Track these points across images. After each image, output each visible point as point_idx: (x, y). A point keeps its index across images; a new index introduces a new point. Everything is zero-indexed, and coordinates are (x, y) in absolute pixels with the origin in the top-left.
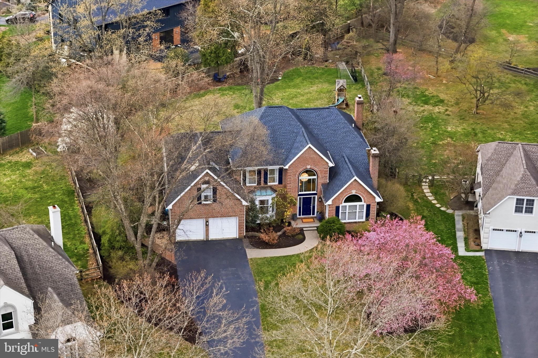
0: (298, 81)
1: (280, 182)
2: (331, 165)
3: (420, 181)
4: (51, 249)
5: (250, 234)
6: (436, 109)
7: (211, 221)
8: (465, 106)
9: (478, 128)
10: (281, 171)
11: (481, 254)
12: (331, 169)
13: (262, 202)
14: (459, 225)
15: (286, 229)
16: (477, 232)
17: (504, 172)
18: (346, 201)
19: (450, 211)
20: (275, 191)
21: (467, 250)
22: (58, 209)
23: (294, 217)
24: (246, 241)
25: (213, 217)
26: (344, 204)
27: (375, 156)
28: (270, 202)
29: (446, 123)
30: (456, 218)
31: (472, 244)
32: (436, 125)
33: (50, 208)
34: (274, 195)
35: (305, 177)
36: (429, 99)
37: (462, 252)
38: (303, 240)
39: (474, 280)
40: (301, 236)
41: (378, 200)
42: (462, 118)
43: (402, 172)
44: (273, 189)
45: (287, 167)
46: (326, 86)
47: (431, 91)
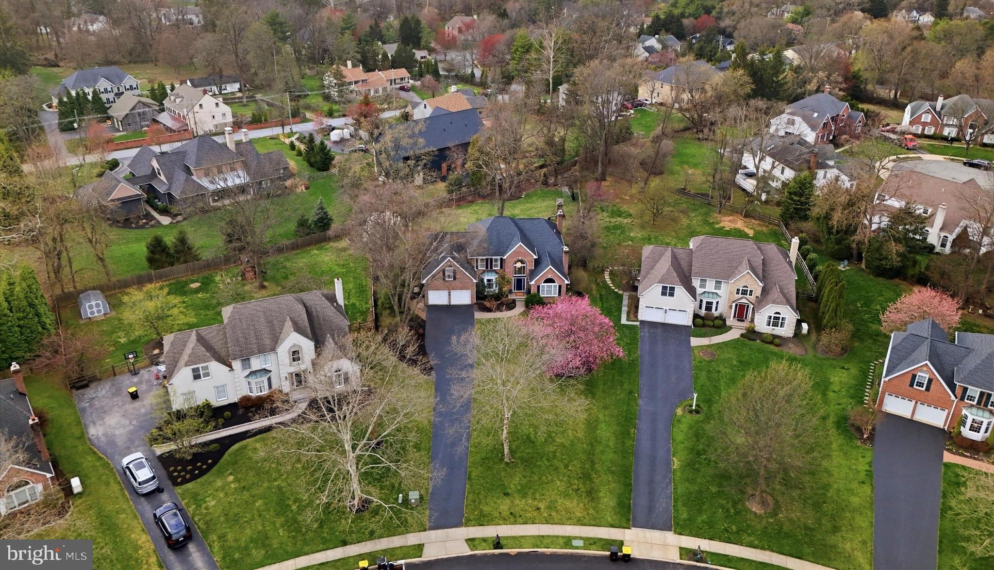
0: (534, 198)
1: (501, 267)
2: (535, 257)
3: (603, 271)
4: (333, 308)
5: (479, 301)
6: (626, 221)
7: (452, 292)
8: (646, 218)
9: (652, 235)
10: (501, 259)
11: (637, 323)
12: (535, 259)
13: (489, 281)
14: (625, 302)
15: (504, 299)
16: (637, 307)
17: (656, 268)
18: (544, 282)
19: (621, 292)
20: (497, 273)
21: (628, 320)
22: (341, 280)
23: (510, 292)
24: (476, 307)
25: (454, 289)
26: (543, 284)
27: (566, 252)
28: (494, 280)
29: (631, 230)
30: (624, 297)
31: (632, 316)
32: (623, 232)
33: (336, 280)
34: (497, 276)
35: (519, 265)
36: (622, 213)
37: (624, 321)
38: (515, 307)
39: (628, 341)
40: (513, 305)
41: (567, 282)
42: (642, 227)
43: (590, 265)
44: (496, 272)
45: (505, 258)
46: (552, 202)
47: (625, 208)
